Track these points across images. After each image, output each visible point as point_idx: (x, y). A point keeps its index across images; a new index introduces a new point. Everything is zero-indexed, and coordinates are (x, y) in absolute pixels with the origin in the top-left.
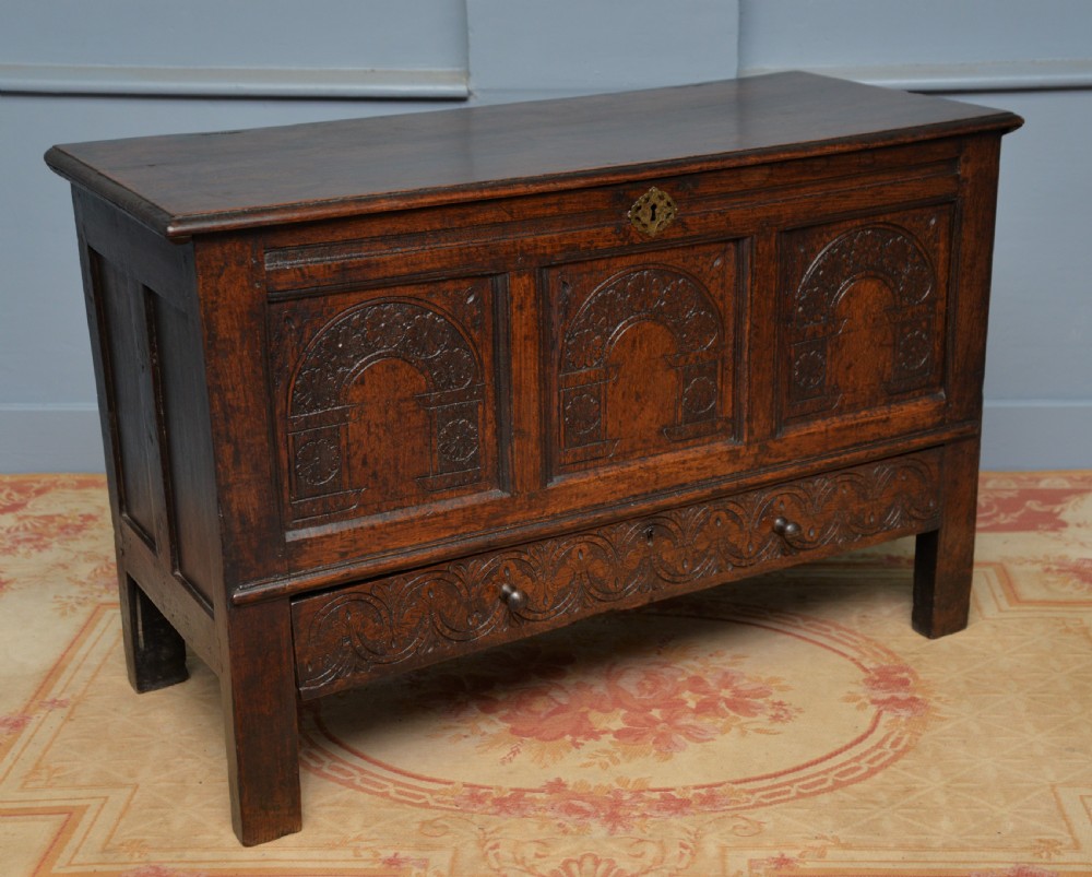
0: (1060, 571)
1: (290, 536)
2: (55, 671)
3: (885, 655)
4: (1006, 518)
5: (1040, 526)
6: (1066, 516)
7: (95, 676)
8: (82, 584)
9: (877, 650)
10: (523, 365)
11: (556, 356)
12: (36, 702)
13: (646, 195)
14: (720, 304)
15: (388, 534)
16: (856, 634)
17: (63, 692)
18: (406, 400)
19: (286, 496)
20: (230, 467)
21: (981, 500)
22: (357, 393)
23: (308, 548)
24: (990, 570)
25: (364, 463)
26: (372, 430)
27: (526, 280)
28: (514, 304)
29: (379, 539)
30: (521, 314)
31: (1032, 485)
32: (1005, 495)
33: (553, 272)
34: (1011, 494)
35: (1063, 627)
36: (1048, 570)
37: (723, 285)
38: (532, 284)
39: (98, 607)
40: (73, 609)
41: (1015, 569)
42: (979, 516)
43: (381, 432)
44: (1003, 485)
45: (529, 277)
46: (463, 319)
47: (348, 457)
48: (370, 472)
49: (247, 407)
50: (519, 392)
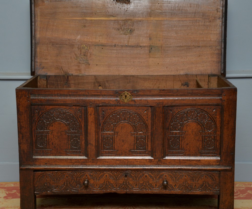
1: (34, 157)
4: (242, 195)
10: (91, 128)
11: (101, 128)
13: (124, 93)
14: (146, 122)
15: (57, 161)
18: (63, 131)
19: (34, 148)
20: (21, 139)
22: (51, 128)
23: (38, 160)
25: (52, 144)
26: (54, 137)
28: (89, 114)
29: (55, 162)
30: (91, 116)
31: (249, 186)
32: (241, 189)
33: (100, 108)
34: (243, 188)
38: (94, 110)
43: (57, 138)
44: (241, 186)
45: (93, 108)
46: (77, 115)
47: (49, 142)
48: (54, 146)
49: (25, 127)
50: (90, 134)
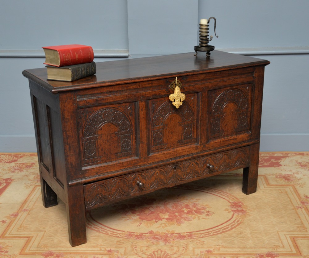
0: (280, 177)
1: (83, 169)
2: (25, 202)
3: (235, 199)
4: (266, 164)
5: (275, 166)
6: (281, 163)
7: (34, 204)
8: (31, 180)
9: (233, 198)
10: (142, 125)
11: (151, 122)
12: (20, 210)
13: (174, 81)
14: (193, 109)
15: (108, 168)
16: (228, 194)
17: (27, 207)
18: (113, 134)
19: (82, 158)
20: (68, 151)
21: (260, 159)
22: (100, 132)
23: (88, 172)
24: (262, 177)
25: (102, 150)
26: (104, 141)
27: (143, 103)
28: (140, 109)
29: (106, 169)
30: (142, 112)
31: (273, 155)
32: (266, 158)
33: (150, 101)
34: (267, 158)
35: (281, 192)
36: (277, 177)
37: (194, 104)
38: (145, 104)
39: (35, 186)
40: (29, 187)
41: (268, 177)
42: (259, 163)
43: (106, 142)
44: (265, 155)
45: (144, 102)
46: (127, 113)
47: (98, 148)
48: (103, 152)
49: (72, 136)
50: (141, 132)
